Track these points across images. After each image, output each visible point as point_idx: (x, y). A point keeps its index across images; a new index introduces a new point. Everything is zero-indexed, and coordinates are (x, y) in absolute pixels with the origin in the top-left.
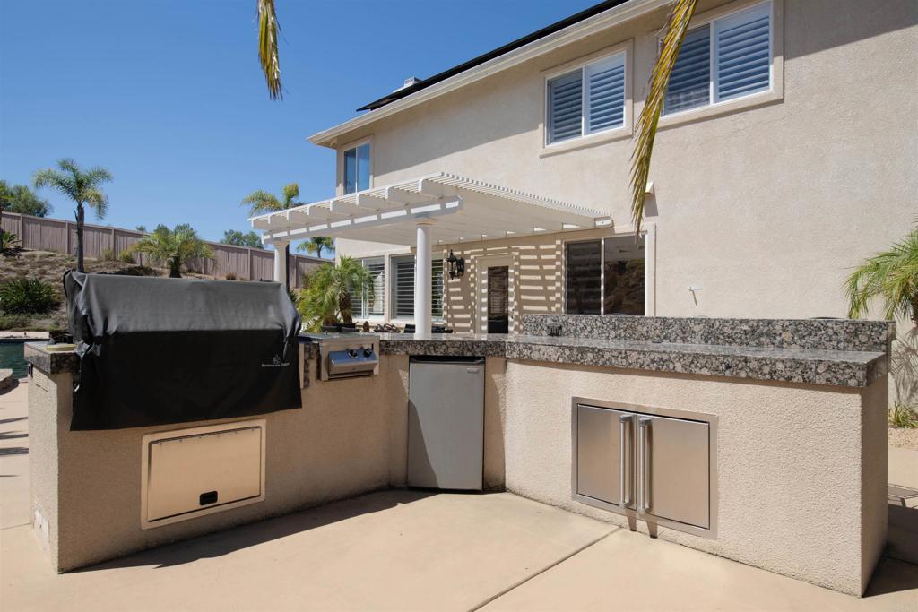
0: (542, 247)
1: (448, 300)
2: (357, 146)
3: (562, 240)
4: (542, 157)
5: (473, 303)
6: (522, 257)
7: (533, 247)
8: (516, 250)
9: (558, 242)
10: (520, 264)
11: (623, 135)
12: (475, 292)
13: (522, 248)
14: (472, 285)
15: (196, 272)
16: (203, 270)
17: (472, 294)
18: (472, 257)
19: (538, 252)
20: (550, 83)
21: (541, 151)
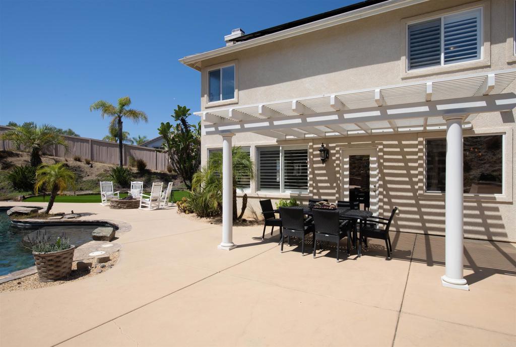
0: (404, 142)
1: (313, 179)
2: (221, 67)
3: (423, 138)
4: (403, 79)
5: (339, 182)
6: (385, 150)
7: (396, 142)
8: (381, 144)
9: (421, 139)
10: (384, 154)
11: (482, 65)
12: (340, 174)
13: (385, 142)
14: (337, 169)
15: (49, 155)
16: (54, 154)
17: (338, 175)
18: (337, 149)
19: (400, 146)
20: (409, 27)
21: (403, 75)
